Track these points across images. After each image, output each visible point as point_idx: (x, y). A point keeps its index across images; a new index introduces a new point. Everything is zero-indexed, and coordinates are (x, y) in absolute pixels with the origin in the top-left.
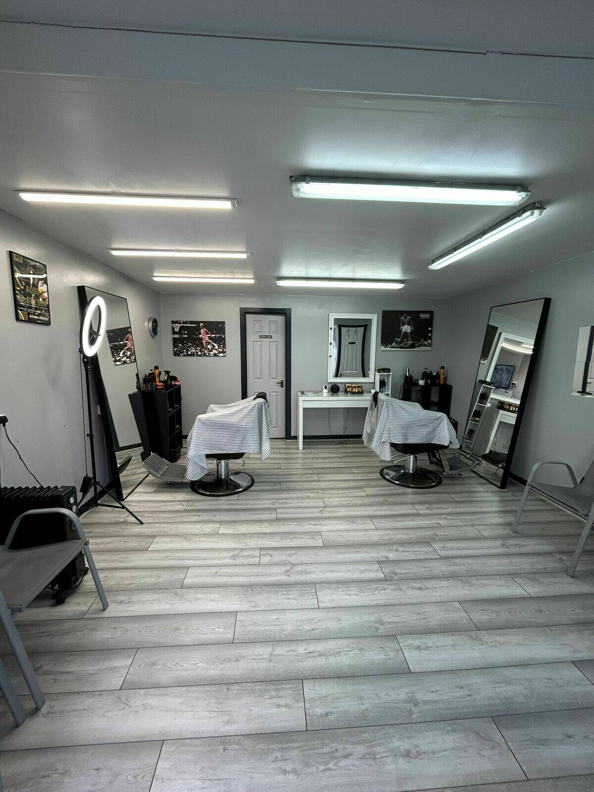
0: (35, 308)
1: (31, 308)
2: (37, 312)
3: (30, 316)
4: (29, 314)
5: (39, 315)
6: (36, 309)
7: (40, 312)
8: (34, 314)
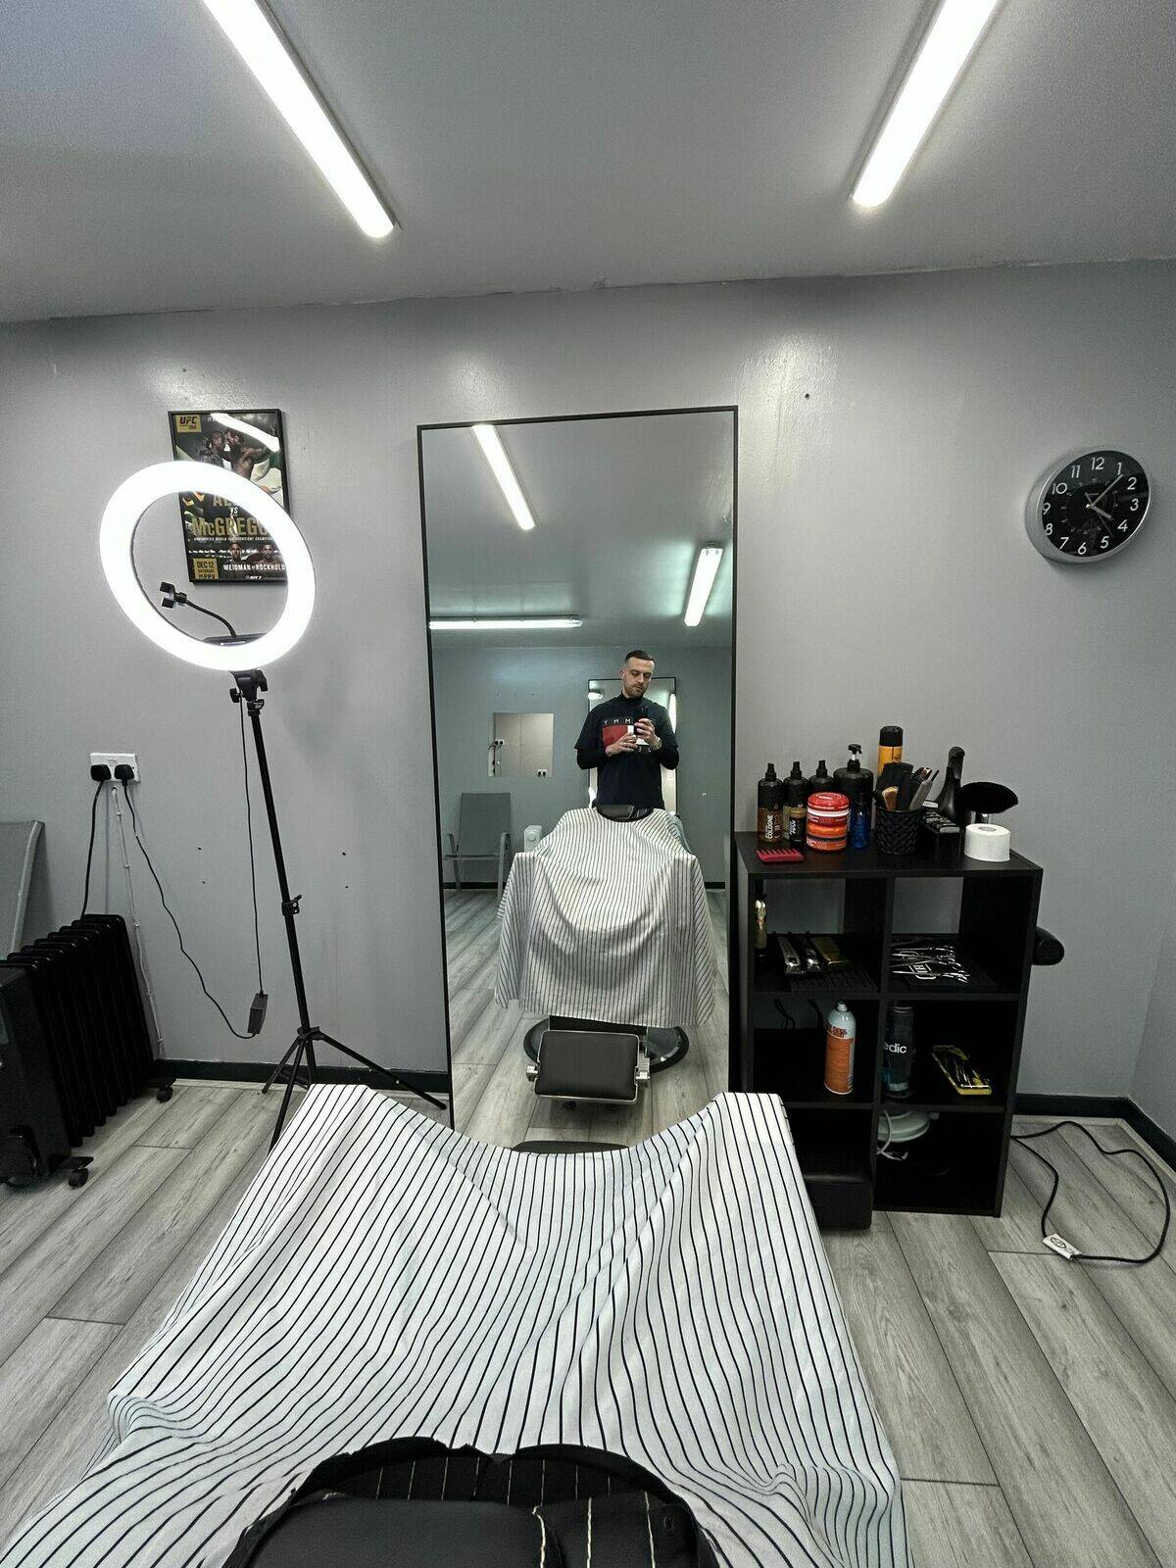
0: (238, 543)
1: (227, 545)
2: (245, 554)
3: (226, 567)
4: (221, 563)
5: (252, 560)
6: (242, 545)
7: (255, 551)
8: (238, 560)
